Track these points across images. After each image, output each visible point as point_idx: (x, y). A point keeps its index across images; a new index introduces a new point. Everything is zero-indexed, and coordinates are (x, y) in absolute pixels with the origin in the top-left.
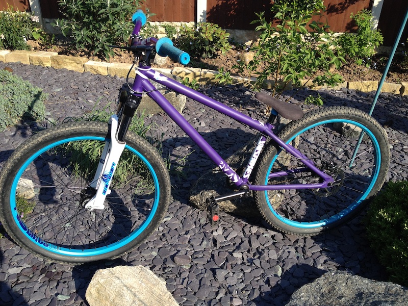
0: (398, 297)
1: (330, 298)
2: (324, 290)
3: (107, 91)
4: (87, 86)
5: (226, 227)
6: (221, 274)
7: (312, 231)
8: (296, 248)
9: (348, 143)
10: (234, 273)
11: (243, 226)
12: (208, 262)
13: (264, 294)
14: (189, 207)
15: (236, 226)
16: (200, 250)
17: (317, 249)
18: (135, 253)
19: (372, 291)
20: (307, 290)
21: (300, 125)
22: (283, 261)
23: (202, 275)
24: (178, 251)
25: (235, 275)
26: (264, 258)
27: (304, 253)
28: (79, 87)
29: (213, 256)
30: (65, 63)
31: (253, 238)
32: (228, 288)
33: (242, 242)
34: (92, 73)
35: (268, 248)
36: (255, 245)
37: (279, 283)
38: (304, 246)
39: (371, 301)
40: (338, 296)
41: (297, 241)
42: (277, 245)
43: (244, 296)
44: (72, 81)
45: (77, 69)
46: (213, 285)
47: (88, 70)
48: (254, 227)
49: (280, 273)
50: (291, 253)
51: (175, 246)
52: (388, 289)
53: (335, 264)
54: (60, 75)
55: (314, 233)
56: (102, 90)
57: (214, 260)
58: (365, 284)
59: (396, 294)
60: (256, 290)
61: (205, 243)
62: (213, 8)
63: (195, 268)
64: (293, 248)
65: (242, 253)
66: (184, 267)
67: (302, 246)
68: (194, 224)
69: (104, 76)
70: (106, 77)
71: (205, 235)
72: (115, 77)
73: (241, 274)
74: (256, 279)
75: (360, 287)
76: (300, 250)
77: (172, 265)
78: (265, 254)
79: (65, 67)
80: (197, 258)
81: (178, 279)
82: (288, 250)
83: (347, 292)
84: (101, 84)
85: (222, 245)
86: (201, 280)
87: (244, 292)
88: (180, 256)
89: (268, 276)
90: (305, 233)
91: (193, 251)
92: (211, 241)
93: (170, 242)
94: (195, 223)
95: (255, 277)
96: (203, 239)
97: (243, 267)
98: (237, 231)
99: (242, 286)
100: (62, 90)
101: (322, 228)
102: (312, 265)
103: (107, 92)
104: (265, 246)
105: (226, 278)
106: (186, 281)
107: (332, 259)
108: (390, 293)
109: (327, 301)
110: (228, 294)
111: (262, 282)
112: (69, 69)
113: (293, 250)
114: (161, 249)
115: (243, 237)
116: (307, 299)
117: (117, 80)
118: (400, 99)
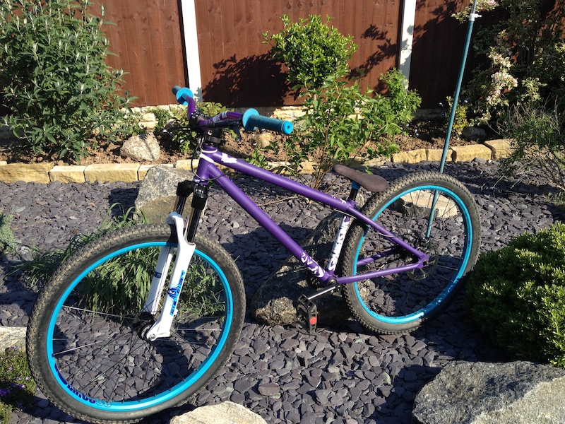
0: (533, 373)
1: (460, 392)
2: (448, 386)
3: (91, 202)
4: (61, 199)
5: (309, 340)
6: (323, 396)
7: (410, 325)
8: (398, 350)
9: (414, 222)
10: (336, 392)
11: (328, 335)
12: (301, 385)
13: (380, 408)
14: (254, 326)
15: (320, 337)
16: (285, 373)
17: (422, 345)
18: (205, 394)
19: (502, 374)
20: (430, 390)
21: (385, 198)
22: (388, 367)
23: (299, 402)
24: (260, 381)
25: (338, 394)
26: (366, 368)
27: (409, 352)
28: (50, 202)
29: (304, 378)
30: (21, 174)
31: (345, 347)
32: (335, 410)
33: (334, 354)
34: (62, 182)
35: (366, 355)
36: (350, 354)
37: (393, 391)
38: (406, 345)
39: (506, 384)
40: (467, 388)
41: (396, 341)
42: (374, 350)
43: (358, 415)
44: (36, 196)
45: (39, 179)
46: (317, 411)
47: (55, 179)
48: (342, 334)
49: (389, 380)
50: (394, 356)
51: (254, 375)
52: (518, 369)
53: (447, 358)
54: (16, 190)
55: (413, 327)
56: (83, 202)
57: (307, 381)
58: (491, 368)
59: (529, 371)
60: (369, 405)
61: (289, 364)
62: (210, 84)
63: (287, 396)
64: (394, 349)
65: (339, 367)
66: (274, 397)
67: (403, 345)
68: (267, 345)
69: (80, 184)
70: (83, 184)
71: (286, 355)
72: (97, 183)
73: (346, 391)
74: (365, 393)
75: (488, 373)
76: (403, 350)
77: (258, 398)
78: (366, 362)
79: (21, 179)
80: (285, 383)
81: (271, 413)
82: (389, 353)
83: (475, 382)
84: (79, 195)
85: (311, 363)
86: (300, 408)
87: (356, 411)
88: (264, 386)
89: (377, 387)
90: (403, 330)
91: (278, 377)
92: (296, 360)
93: (245, 371)
94: (268, 343)
95: (363, 391)
96: (285, 360)
97: (345, 382)
98: (323, 342)
99: (351, 404)
100: (27, 209)
101: (420, 320)
102: (422, 365)
103: (92, 204)
104: (362, 353)
105: (329, 400)
106: (282, 412)
107: (442, 353)
108: (522, 371)
109: (458, 396)
110: (339, 417)
111: (373, 395)
112: (27, 181)
113: (394, 352)
114: (237, 382)
115: (332, 348)
116: (433, 399)
117: (100, 187)
118: (455, 166)
